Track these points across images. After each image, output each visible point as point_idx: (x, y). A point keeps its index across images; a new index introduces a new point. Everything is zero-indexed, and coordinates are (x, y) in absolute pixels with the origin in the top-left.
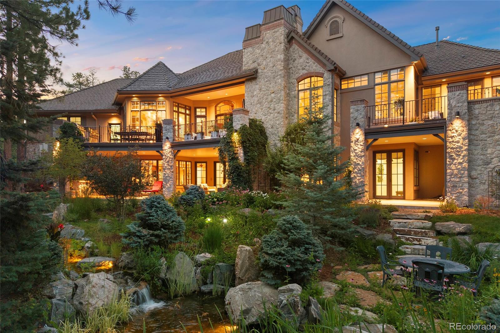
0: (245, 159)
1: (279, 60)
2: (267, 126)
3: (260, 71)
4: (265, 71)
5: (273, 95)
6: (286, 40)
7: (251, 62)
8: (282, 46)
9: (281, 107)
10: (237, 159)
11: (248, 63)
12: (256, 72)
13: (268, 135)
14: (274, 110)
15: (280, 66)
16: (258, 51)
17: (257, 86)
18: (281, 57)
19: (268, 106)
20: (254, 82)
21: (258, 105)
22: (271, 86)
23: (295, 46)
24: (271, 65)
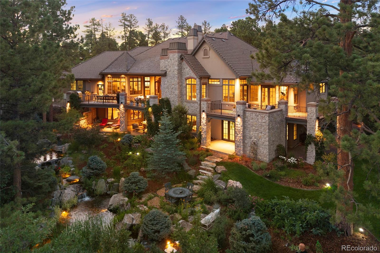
0: (155, 120)
1: (176, 69)
2: (171, 100)
3: (167, 72)
4: (170, 73)
5: (173, 86)
6: (179, 59)
7: (164, 67)
8: (177, 63)
9: (177, 92)
10: (151, 120)
11: (162, 67)
12: (166, 73)
13: (171, 105)
14: (174, 93)
15: (176, 72)
16: (167, 62)
17: (167, 80)
18: (176, 68)
19: (171, 90)
20: (165, 77)
21: (167, 89)
22: (172, 81)
23: (184, 63)
24: (172, 71)
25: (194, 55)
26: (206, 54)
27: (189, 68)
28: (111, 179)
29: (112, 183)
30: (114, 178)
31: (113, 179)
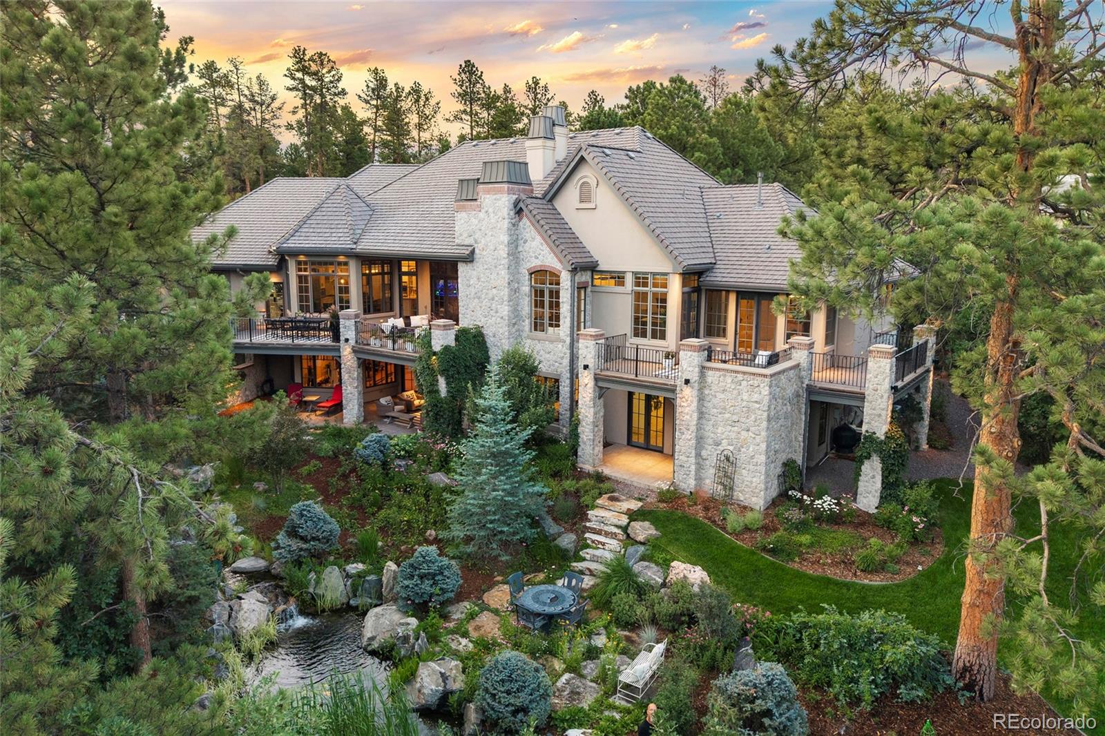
0: (449, 392)
1: (503, 242)
2: (488, 332)
3: (477, 251)
4: (485, 253)
5: (494, 291)
6: (512, 213)
7: (465, 235)
8: (506, 224)
9: (505, 310)
10: (438, 392)
11: (461, 235)
12: (473, 252)
13: (488, 345)
14: (497, 312)
15: (503, 252)
16: (475, 221)
17: (475, 273)
18: (505, 238)
19: (488, 304)
20: (470, 265)
21: (476, 300)
22: (492, 277)
23: (525, 222)
24: (492, 248)
25: (551, 200)
26: (585, 196)
27: (539, 238)
28: (355, 565)
29: (360, 575)
30: (363, 563)
31: (361, 566)
